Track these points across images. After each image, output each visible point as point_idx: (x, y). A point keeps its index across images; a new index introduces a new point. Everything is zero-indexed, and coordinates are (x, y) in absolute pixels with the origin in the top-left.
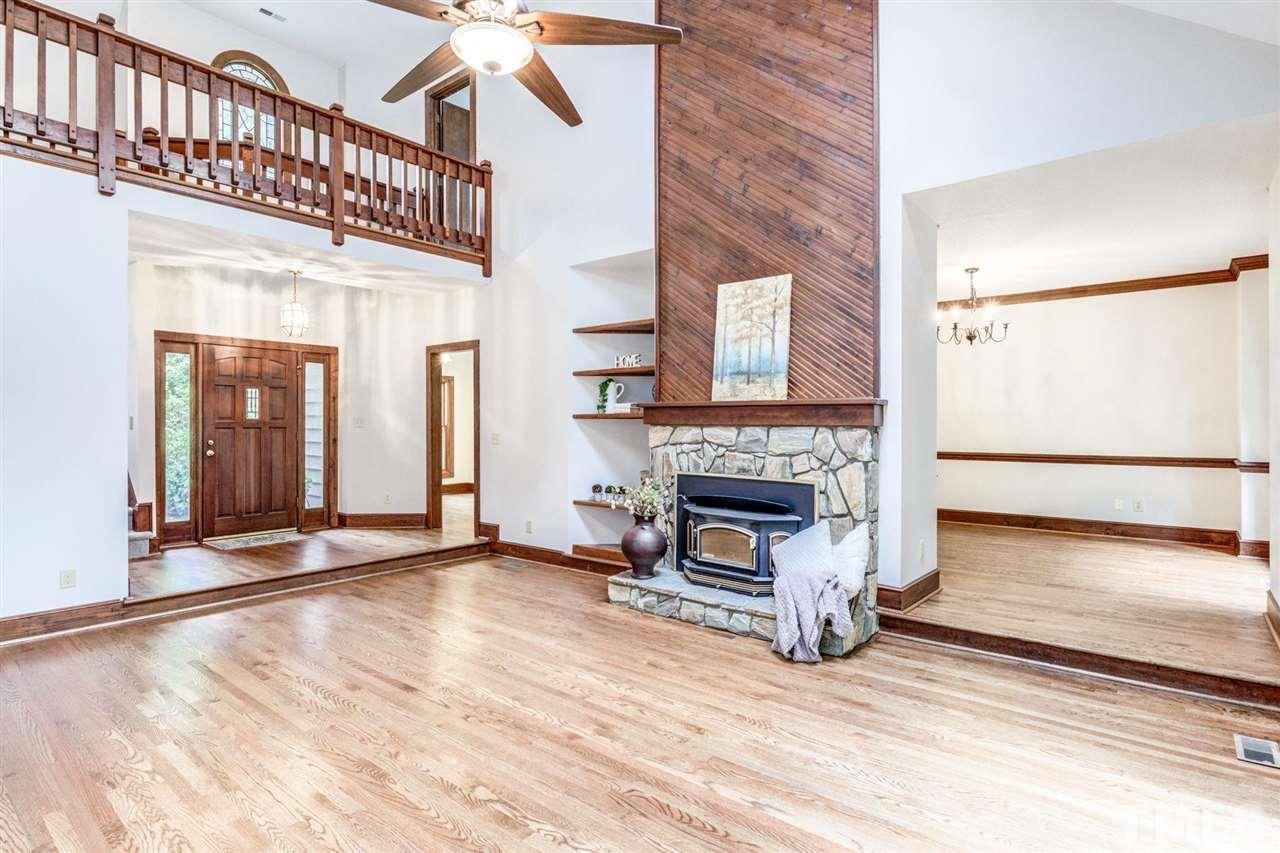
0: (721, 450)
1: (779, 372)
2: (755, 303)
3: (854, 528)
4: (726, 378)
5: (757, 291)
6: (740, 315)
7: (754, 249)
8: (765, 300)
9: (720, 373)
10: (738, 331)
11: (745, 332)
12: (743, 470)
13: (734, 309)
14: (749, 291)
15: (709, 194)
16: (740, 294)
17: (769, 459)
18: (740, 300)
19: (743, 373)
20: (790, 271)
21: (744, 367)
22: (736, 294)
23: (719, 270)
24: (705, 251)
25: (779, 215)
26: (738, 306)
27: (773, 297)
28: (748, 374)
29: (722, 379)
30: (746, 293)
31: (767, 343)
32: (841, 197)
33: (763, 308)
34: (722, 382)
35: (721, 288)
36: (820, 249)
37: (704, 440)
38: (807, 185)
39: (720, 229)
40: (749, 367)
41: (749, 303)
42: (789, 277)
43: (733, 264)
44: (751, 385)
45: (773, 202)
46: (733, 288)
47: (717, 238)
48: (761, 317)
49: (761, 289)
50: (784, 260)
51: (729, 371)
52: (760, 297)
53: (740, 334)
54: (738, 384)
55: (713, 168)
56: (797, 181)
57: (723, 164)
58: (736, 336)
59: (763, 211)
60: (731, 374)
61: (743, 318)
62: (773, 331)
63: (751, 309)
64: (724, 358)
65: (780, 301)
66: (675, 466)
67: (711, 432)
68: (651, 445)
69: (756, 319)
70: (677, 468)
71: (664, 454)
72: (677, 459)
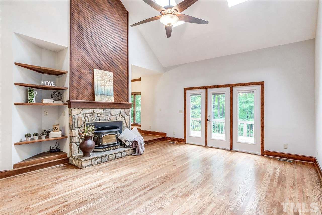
0: (99, 115)
1: (112, 96)
2: (105, 77)
6: (101, 79)
9: (97, 93)
10: (101, 83)
11: (103, 84)
12: (106, 120)
14: (103, 74)
16: (101, 73)
17: (111, 116)
19: (103, 95)
21: (104, 93)
22: (99, 73)
23: (93, 65)
26: (100, 76)
27: (109, 77)
28: (105, 95)
29: (98, 95)
31: (109, 88)
33: (107, 78)
34: (98, 96)
35: (95, 70)
37: (94, 112)
41: (103, 76)
42: (112, 73)
44: (106, 98)
46: (98, 71)
48: (107, 81)
49: (106, 74)
51: (99, 93)
53: (101, 84)
54: (102, 97)
60: (100, 94)
61: (102, 80)
62: (110, 85)
64: (98, 90)
65: (111, 78)
66: (84, 121)
67: (96, 110)
68: (72, 115)
69: (105, 81)
70: (85, 121)
71: (79, 117)
72: (85, 118)
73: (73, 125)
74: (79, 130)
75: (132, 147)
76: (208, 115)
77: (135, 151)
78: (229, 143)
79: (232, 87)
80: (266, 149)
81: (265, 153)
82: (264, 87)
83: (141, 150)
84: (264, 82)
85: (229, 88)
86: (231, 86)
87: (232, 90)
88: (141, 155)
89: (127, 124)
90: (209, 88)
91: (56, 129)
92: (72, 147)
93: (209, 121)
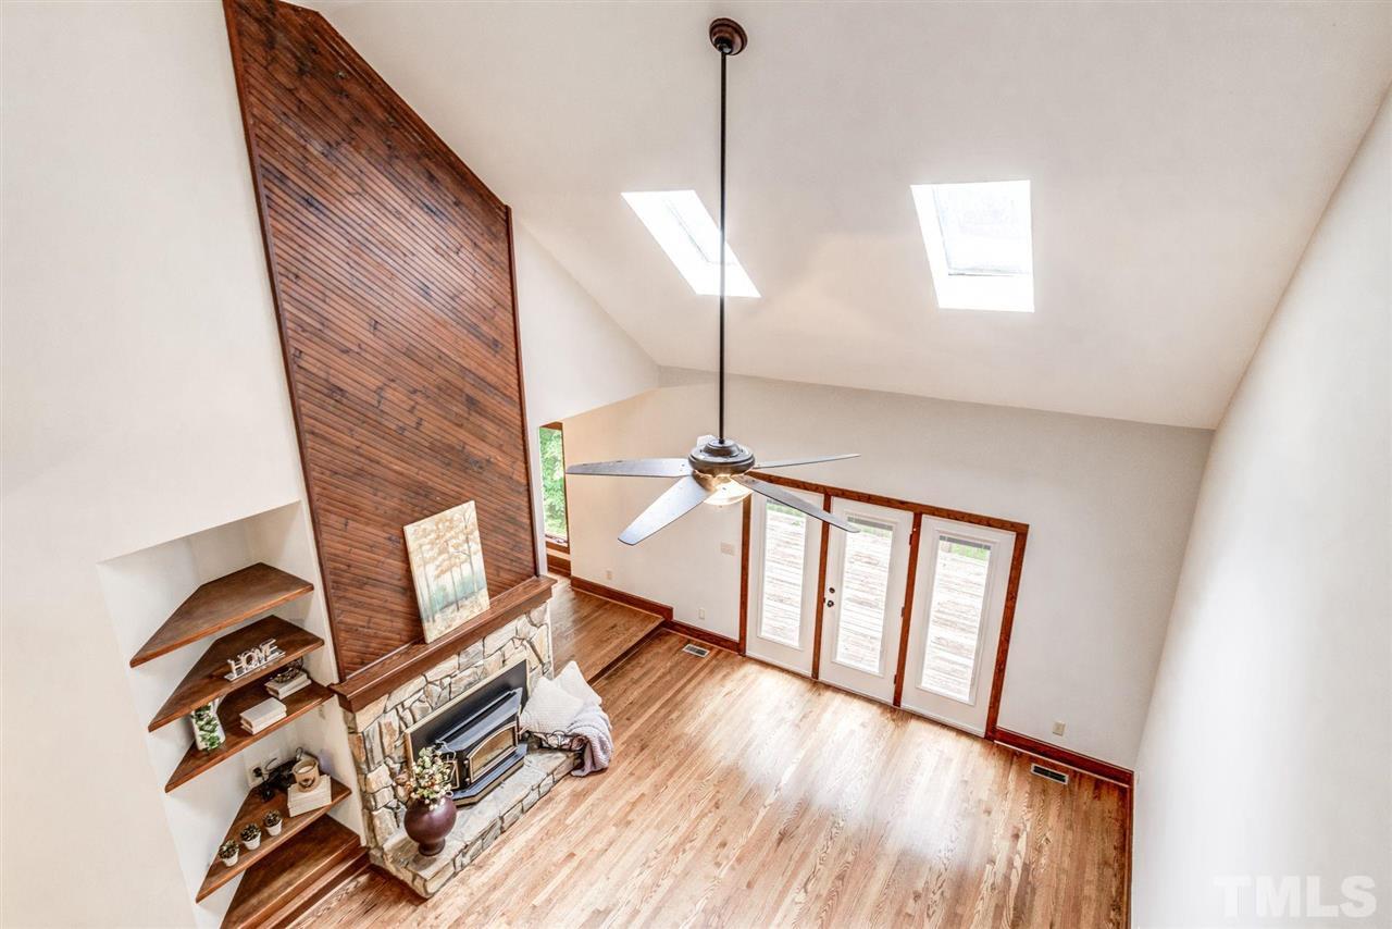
0: (447, 681)
1: (480, 589)
2: (448, 535)
3: (555, 676)
4: (437, 616)
5: (447, 524)
6: (436, 550)
7: (435, 482)
8: (457, 530)
9: (430, 613)
10: (439, 566)
11: (445, 565)
12: (470, 685)
13: (428, 547)
14: (440, 526)
15: (377, 427)
16: (432, 531)
17: (487, 662)
18: (433, 536)
19: (451, 604)
20: (471, 499)
21: (452, 598)
22: (428, 531)
23: (400, 512)
24: (380, 494)
25: (453, 448)
26: (432, 543)
27: (463, 524)
28: (456, 601)
29: (433, 617)
30: (438, 529)
31: (466, 568)
32: (502, 431)
33: (456, 536)
34: (434, 621)
35: (409, 529)
36: (490, 475)
37: (428, 683)
38: (476, 418)
39: (396, 467)
40: (456, 595)
41: (442, 537)
42: (472, 503)
43: (414, 501)
44: (461, 610)
45: (447, 436)
46: (423, 526)
47: (392, 476)
48: (456, 547)
49: (451, 521)
50: (463, 488)
51: (438, 607)
52: (452, 528)
53: (440, 569)
54: (449, 615)
55: (377, 397)
56: (466, 415)
57: (388, 393)
58: (436, 573)
59: (439, 444)
60: (441, 609)
61: (440, 553)
62: (470, 556)
63: (446, 542)
64: (431, 597)
65: (470, 527)
66: (400, 727)
67: (432, 674)
68: (360, 730)
69: (451, 550)
70: (403, 727)
71: (383, 727)
72: (401, 718)
73: (367, 758)
74: (388, 765)
75: (570, 750)
76: (828, 585)
77: (581, 766)
78: (892, 687)
79: (921, 514)
80: (1002, 724)
81: (998, 735)
82: (1024, 545)
83: (602, 757)
84: (1027, 526)
85: (909, 516)
86: (919, 511)
87: (917, 524)
88: (603, 770)
89: (542, 657)
90: (837, 496)
91: (310, 782)
92: (377, 822)
93: (831, 604)
